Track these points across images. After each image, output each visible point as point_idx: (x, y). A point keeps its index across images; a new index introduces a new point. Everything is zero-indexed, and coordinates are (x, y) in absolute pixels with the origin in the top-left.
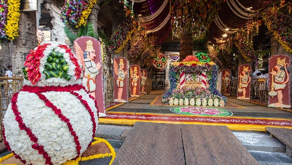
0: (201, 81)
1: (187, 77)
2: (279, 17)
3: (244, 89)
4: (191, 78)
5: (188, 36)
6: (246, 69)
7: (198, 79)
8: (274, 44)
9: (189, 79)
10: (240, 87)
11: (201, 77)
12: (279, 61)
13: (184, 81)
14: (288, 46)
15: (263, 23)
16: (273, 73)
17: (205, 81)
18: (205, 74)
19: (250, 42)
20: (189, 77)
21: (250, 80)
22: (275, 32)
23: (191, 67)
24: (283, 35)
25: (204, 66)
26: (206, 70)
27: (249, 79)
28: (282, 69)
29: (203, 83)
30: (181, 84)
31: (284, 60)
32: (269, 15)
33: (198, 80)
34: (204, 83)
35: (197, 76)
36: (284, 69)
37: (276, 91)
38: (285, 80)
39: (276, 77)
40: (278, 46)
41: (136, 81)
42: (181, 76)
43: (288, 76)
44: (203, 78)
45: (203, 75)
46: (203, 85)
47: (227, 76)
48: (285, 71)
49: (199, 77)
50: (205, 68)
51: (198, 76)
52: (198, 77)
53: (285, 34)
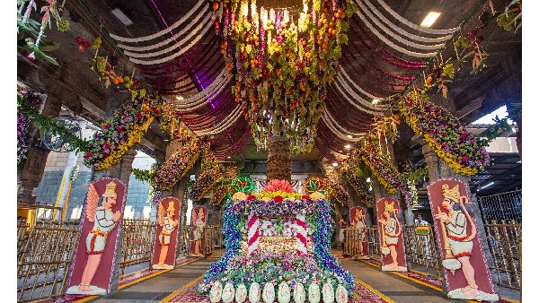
0: (295, 234)
1: (264, 226)
2: (428, 109)
3: (393, 248)
4: (272, 229)
5: (281, 145)
6: (389, 207)
7: (289, 230)
8: (429, 159)
9: (268, 231)
10: (384, 244)
11: (295, 226)
12: (447, 191)
13: (256, 235)
14: (457, 161)
15: (402, 119)
16: (442, 216)
17: (305, 235)
18: (302, 219)
19: (385, 153)
20: (269, 227)
21: (400, 229)
22: (426, 136)
23: (272, 203)
24: (443, 141)
25: (299, 201)
26: (304, 212)
27: (397, 227)
28: (457, 207)
29: (299, 240)
30: (250, 244)
31: (456, 189)
32: (410, 105)
33: (287, 233)
34: (303, 240)
35: (285, 224)
36: (460, 208)
37: (456, 257)
38: (469, 233)
39: (450, 227)
40: (438, 162)
41: (169, 232)
42: (250, 224)
43: (472, 224)
44: (300, 229)
45: (300, 223)
46: (299, 246)
47: (361, 220)
48: (463, 212)
49: (291, 226)
50: (301, 206)
51: (289, 223)
52: (287, 226)
53: (446, 138)
